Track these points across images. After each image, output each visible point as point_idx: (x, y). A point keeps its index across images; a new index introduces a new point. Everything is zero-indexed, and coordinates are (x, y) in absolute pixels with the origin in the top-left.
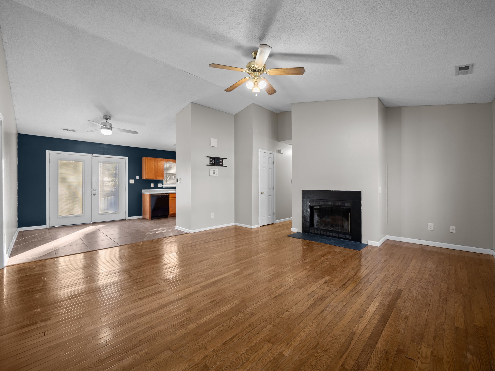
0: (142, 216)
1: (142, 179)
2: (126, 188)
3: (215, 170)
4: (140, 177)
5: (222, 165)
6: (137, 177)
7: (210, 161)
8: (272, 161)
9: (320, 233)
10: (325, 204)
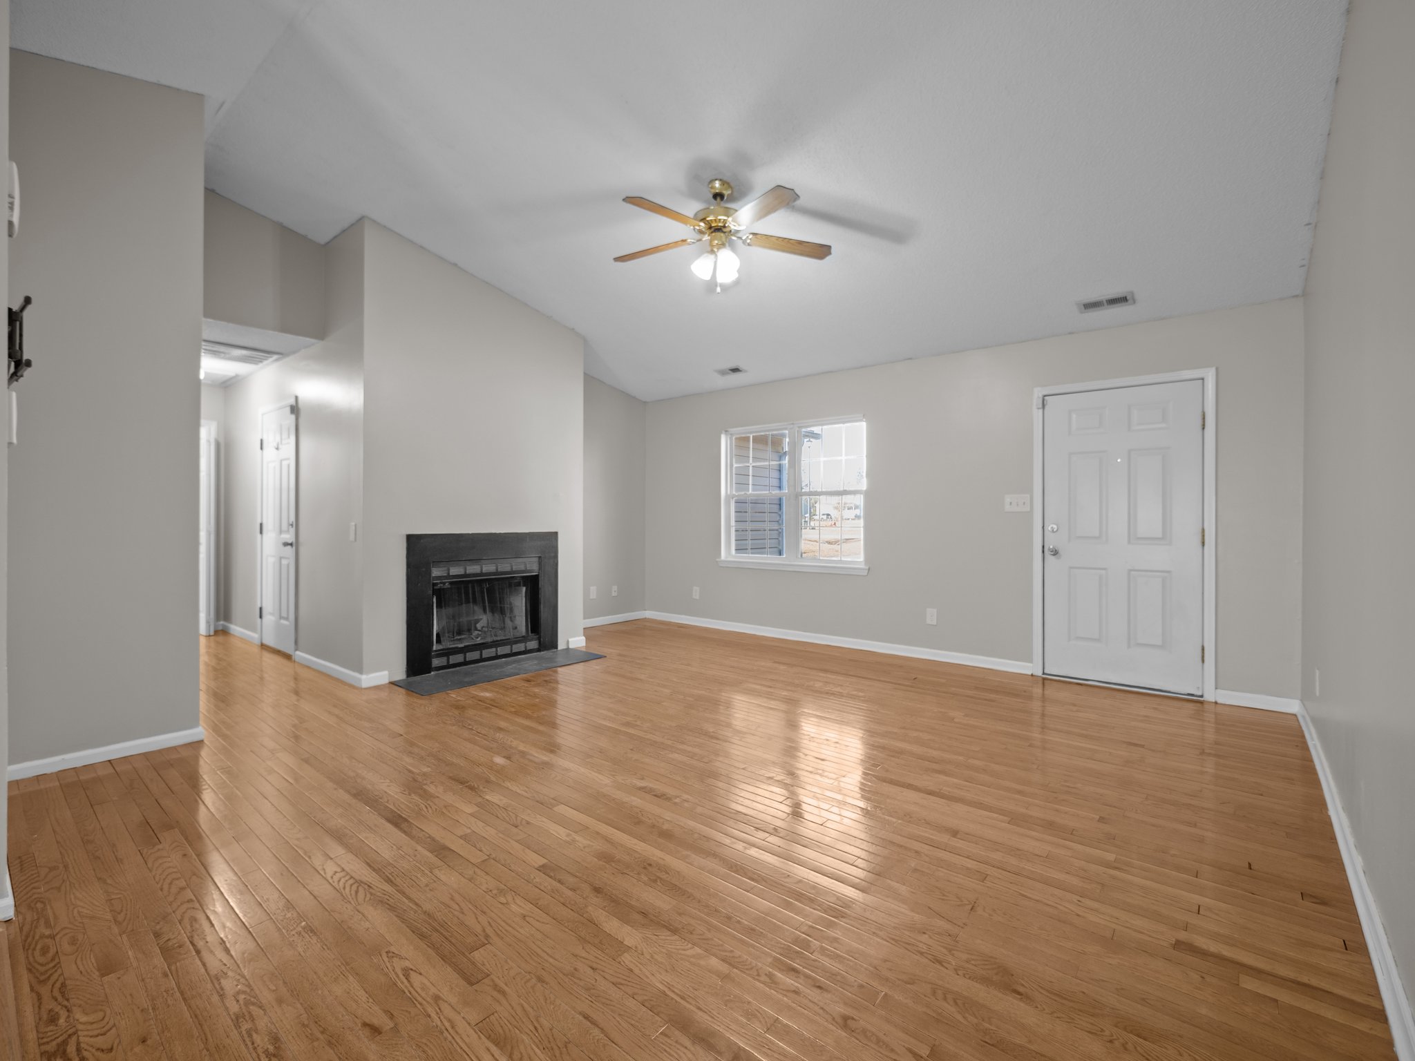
9: (465, 658)
10: (479, 571)
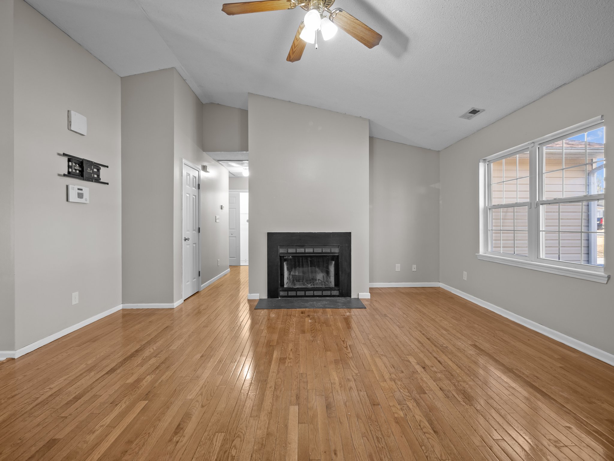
3: (81, 190)
5: (98, 180)
7: (69, 167)
8: (197, 183)
9: (296, 293)
10: (304, 252)
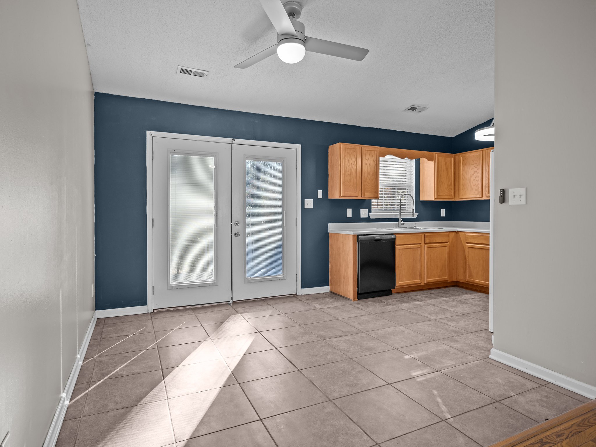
0: (329, 287)
1: (330, 197)
2: (297, 218)
4: (326, 193)
6: (320, 194)
